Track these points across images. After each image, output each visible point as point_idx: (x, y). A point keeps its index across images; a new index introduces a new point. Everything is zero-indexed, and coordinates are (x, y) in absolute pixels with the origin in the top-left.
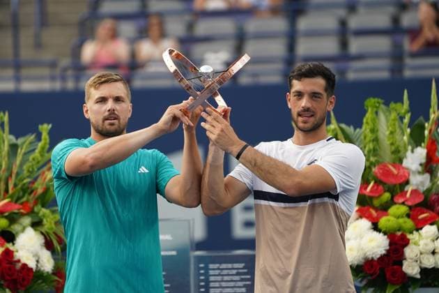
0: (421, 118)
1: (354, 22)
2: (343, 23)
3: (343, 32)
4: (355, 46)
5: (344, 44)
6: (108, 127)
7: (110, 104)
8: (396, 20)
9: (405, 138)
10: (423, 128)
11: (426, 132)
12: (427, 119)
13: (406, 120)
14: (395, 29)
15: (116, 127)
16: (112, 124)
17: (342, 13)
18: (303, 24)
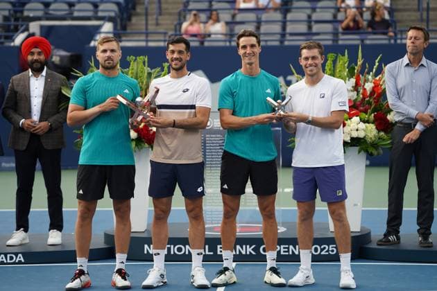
0: (353, 64)
1: (315, 17)
2: (309, 17)
3: (309, 21)
4: (316, 28)
5: (310, 28)
6: (107, 65)
7: (108, 54)
8: (335, 16)
9: (346, 74)
10: (354, 69)
11: (356, 71)
12: (356, 65)
13: (346, 65)
14: (335, 21)
15: (111, 64)
16: (109, 63)
17: (309, 11)
18: (289, 16)
